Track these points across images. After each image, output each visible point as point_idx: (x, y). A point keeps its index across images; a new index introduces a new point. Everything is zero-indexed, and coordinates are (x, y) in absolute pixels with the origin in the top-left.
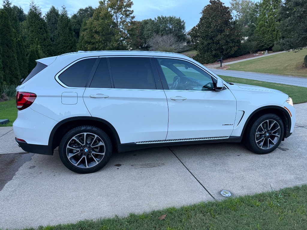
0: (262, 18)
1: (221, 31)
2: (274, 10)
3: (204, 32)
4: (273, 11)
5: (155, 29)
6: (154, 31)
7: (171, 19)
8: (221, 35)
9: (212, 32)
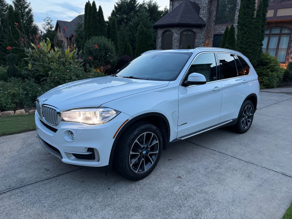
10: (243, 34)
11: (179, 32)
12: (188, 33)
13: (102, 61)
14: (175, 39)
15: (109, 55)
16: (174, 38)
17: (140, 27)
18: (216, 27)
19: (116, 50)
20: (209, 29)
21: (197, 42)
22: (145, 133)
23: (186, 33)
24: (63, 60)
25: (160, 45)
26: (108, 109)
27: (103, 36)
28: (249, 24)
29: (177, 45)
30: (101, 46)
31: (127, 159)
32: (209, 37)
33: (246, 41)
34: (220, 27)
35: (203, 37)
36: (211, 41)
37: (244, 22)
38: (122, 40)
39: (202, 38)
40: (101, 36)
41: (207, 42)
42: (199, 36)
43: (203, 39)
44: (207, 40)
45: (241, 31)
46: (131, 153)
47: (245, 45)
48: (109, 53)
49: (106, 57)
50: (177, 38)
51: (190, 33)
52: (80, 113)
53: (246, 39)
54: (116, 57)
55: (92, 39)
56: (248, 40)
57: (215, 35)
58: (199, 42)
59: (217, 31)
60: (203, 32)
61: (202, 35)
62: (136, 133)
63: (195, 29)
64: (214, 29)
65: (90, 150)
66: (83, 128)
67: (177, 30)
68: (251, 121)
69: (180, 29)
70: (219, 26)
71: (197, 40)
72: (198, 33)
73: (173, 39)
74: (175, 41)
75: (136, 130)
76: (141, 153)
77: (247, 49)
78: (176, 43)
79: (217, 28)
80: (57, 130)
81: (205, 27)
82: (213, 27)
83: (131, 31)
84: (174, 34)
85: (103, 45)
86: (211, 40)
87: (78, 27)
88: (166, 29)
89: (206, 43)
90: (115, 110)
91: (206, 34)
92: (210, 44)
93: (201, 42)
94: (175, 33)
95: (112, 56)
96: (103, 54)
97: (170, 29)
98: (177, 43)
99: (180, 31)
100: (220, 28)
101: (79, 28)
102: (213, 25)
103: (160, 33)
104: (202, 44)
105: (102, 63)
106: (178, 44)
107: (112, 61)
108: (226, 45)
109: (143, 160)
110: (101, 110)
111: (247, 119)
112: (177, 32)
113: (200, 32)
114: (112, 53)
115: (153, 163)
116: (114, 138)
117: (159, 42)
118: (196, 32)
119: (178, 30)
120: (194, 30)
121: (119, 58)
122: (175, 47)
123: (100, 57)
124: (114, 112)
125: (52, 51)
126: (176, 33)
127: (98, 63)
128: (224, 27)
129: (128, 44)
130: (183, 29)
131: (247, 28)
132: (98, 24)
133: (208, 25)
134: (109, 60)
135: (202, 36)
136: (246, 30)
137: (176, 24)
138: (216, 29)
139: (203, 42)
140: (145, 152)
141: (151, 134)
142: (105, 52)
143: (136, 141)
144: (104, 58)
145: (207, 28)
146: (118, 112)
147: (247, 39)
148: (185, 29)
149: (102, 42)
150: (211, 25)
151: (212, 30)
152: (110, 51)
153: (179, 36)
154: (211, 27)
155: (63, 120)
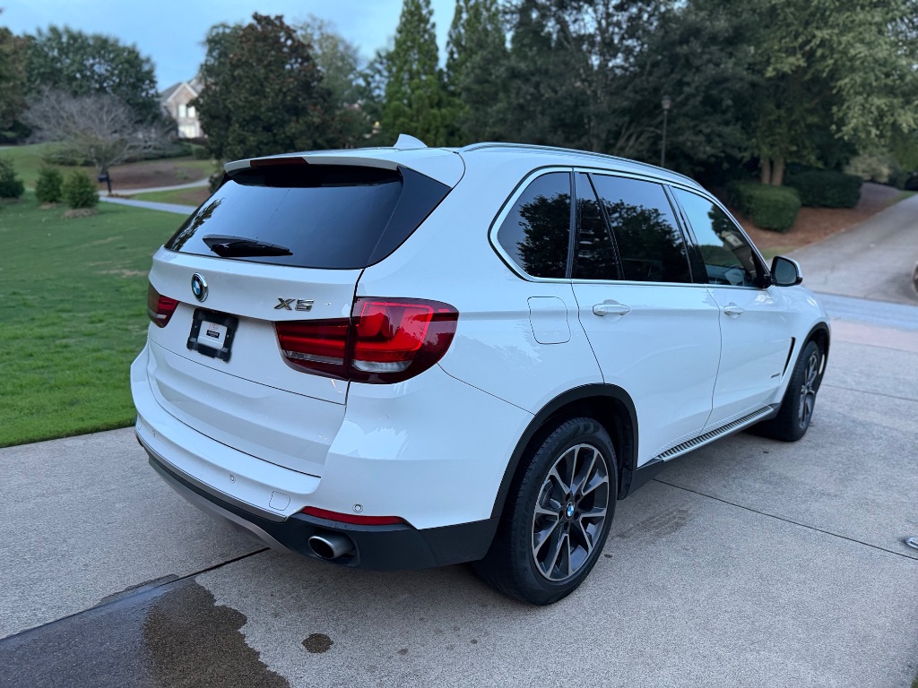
0: (397, 92)
1: (297, 111)
2: (424, 77)
3: (244, 107)
4: (421, 80)
5: (41, 66)
6: (39, 74)
7: (103, 46)
8: (297, 121)
9: (269, 110)
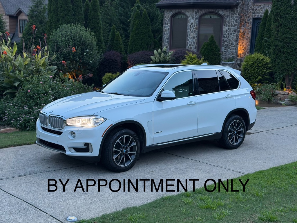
10: (278, 27)
11: (197, 16)
12: (211, 17)
13: (76, 62)
14: (190, 26)
15: (87, 53)
16: (189, 24)
17: (136, 8)
18: (256, 7)
19: (98, 44)
20: (246, 10)
21: (227, 31)
22: (125, 136)
23: (208, 17)
24: (33, 69)
25: (169, 34)
26: (99, 117)
27: (78, 24)
28: (284, 14)
29: (195, 36)
30: (75, 40)
31: (111, 153)
32: (246, 22)
33: (282, 37)
34: (262, 6)
35: (235, 23)
36: (248, 29)
37: (278, 11)
38: (108, 23)
39: (233, 25)
40: (76, 24)
41: (242, 31)
42: (229, 22)
43: (235, 25)
44: (243, 27)
45: (275, 23)
46: (114, 149)
47: (281, 42)
48: (87, 50)
49: (83, 56)
50: (193, 24)
51: (214, 17)
52: (79, 120)
53: (282, 34)
54: (98, 55)
55: (61, 28)
56: (284, 36)
57: (254, 20)
58: (229, 31)
59: (257, 13)
60: (235, 16)
61: (234, 19)
62: (118, 135)
63: (223, 11)
64: (253, 10)
65: (87, 144)
66: (82, 130)
67: (194, 13)
68: (242, 137)
69: (198, 12)
70: (260, 6)
71: (225, 28)
72: (227, 17)
73: (188, 27)
74: (191, 30)
75: (118, 132)
76: (122, 151)
77: (284, 47)
78: (192, 32)
79: (258, 9)
80: (62, 132)
81: (237, 8)
82: (251, 7)
83: (123, 7)
84: (189, 19)
85: (79, 38)
86: (249, 27)
87: (35, 4)
88: (177, 11)
89: (240, 32)
90: (103, 118)
91: (241, 17)
92: (248, 34)
93: (232, 30)
94: (190, 17)
95: (91, 53)
96: (78, 52)
97: (183, 11)
98: (195, 32)
99: (199, 14)
100: (262, 8)
101: (37, 6)
102: (250, 4)
103: (169, 17)
104: (234, 33)
105: (76, 65)
106: (196, 34)
107: (91, 62)
108: (265, 37)
109: (123, 157)
110: (94, 117)
111: (236, 134)
112: (194, 16)
113: (231, 15)
114: (92, 50)
115: (132, 161)
116: (102, 136)
117: (165, 30)
118: (224, 15)
119: (196, 13)
120: (221, 12)
121: (103, 57)
122: (191, 38)
123: (74, 56)
124: (103, 119)
125: (19, 57)
126: (193, 18)
127: (70, 65)
128: (268, 7)
129: (116, 34)
130: (203, 11)
131: (282, 19)
132: (71, 5)
133: (243, 5)
134: (87, 61)
135: (233, 22)
136: (281, 22)
137: (191, 4)
138: (256, 9)
139: (235, 31)
140: (125, 151)
141: (130, 137)
142: (81, 48)
143: (118, 141)
144: (79, 58)
145: (243, 9)
146: (105, 119)
147: (284, 34)
148: (207, 11)
149: (77, 33)
150: (248, 4)
151: (249, 12)
152: (89, 47)
153: (197, 22)
154: (249, 7)
155: (67, 125)
